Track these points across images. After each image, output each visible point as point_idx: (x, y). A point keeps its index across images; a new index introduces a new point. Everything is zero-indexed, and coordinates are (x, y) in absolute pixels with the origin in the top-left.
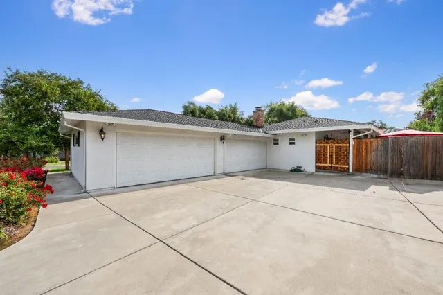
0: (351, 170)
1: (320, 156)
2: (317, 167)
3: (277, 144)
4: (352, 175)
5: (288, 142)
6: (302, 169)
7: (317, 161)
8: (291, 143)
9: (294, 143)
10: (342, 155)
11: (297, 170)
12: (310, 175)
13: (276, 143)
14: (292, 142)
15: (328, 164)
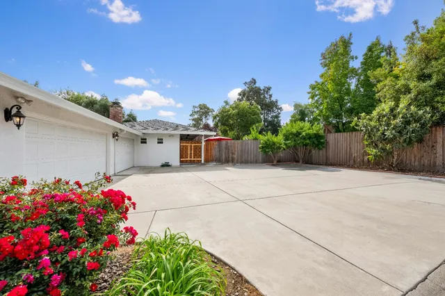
0: (203, 162)
1: (183, 153)
2: (181, 162)
3: (145, 143)
4: (204, 164)
5: (157, 141)
6: (170, 164)
7: (181, 157)
8: (158, 143)
9: (162, 143)
10: (197, 152)
11: (166, 166)
12: (176, 167)
13: (144, 141)
14: (160, 141)
15: (189, 159)
